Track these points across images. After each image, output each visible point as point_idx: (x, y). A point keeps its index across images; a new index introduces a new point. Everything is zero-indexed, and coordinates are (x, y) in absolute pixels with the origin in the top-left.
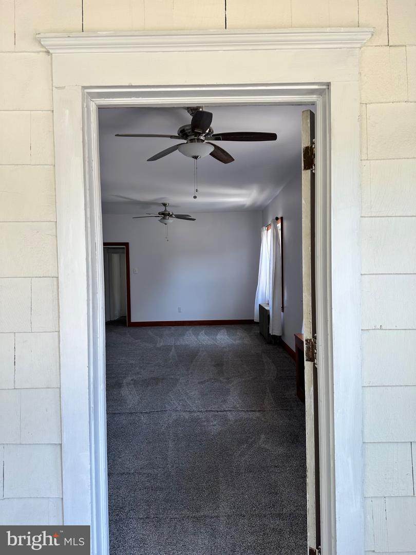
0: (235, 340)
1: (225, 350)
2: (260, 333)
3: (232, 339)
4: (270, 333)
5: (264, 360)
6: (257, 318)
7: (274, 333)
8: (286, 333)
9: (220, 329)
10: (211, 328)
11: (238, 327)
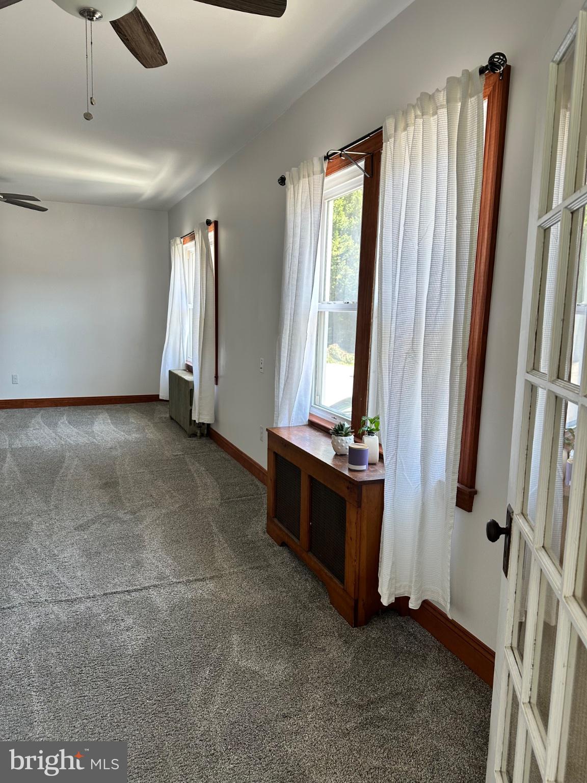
0: (129, 433)
1: (114, 453)
2: (172, 418)
3: (124, 431)
4: (193, 419)
5: (191, 467)
6: (164, 393)
7: (202, 419)
8: (222, 418)
9: (97, 413)
10: (78, 411)
11: (128, 408)
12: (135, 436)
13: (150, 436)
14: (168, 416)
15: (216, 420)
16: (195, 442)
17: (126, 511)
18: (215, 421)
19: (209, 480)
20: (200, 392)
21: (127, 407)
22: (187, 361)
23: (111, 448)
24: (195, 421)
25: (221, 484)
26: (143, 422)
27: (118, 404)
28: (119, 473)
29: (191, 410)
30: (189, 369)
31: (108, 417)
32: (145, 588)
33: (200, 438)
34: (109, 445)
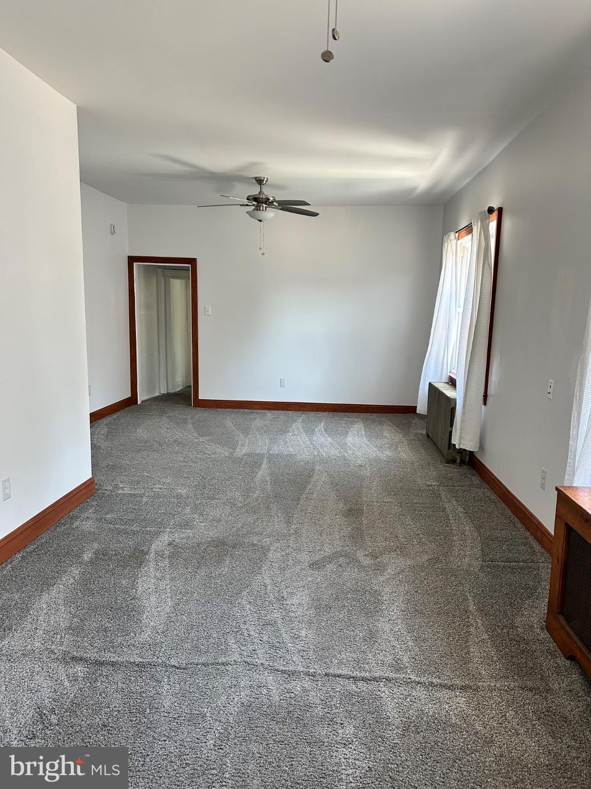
1: (363, 472)
2: (428, 436)
3: (376, 447)
4: (453, 442)
5: (447, 506)
6: (422, 407)
7: (464, 445)
8: (488, 446)
9: (353, 421)
10: (336, 418)
11: (384, 419)
12: (387, 453)
13: (403, 456)
14: (424, 432)
15: (482, 447)
16: (453, 471)
17: (367, 553)
18: (479, 448)
19: (468, 528)
20: (464, 413)
21: (383, 417)
22: (450, 372)
23: (360, 466)
24: (455, 445)
25: (483, 536)
26: (398, 437)
27: (375, 413)
28: (365, 499)
29: (451, 432)
30: (452, 382)
31: (363, 428)
32: (375, 679)
33: (460, 466)
34: (359, 462)
